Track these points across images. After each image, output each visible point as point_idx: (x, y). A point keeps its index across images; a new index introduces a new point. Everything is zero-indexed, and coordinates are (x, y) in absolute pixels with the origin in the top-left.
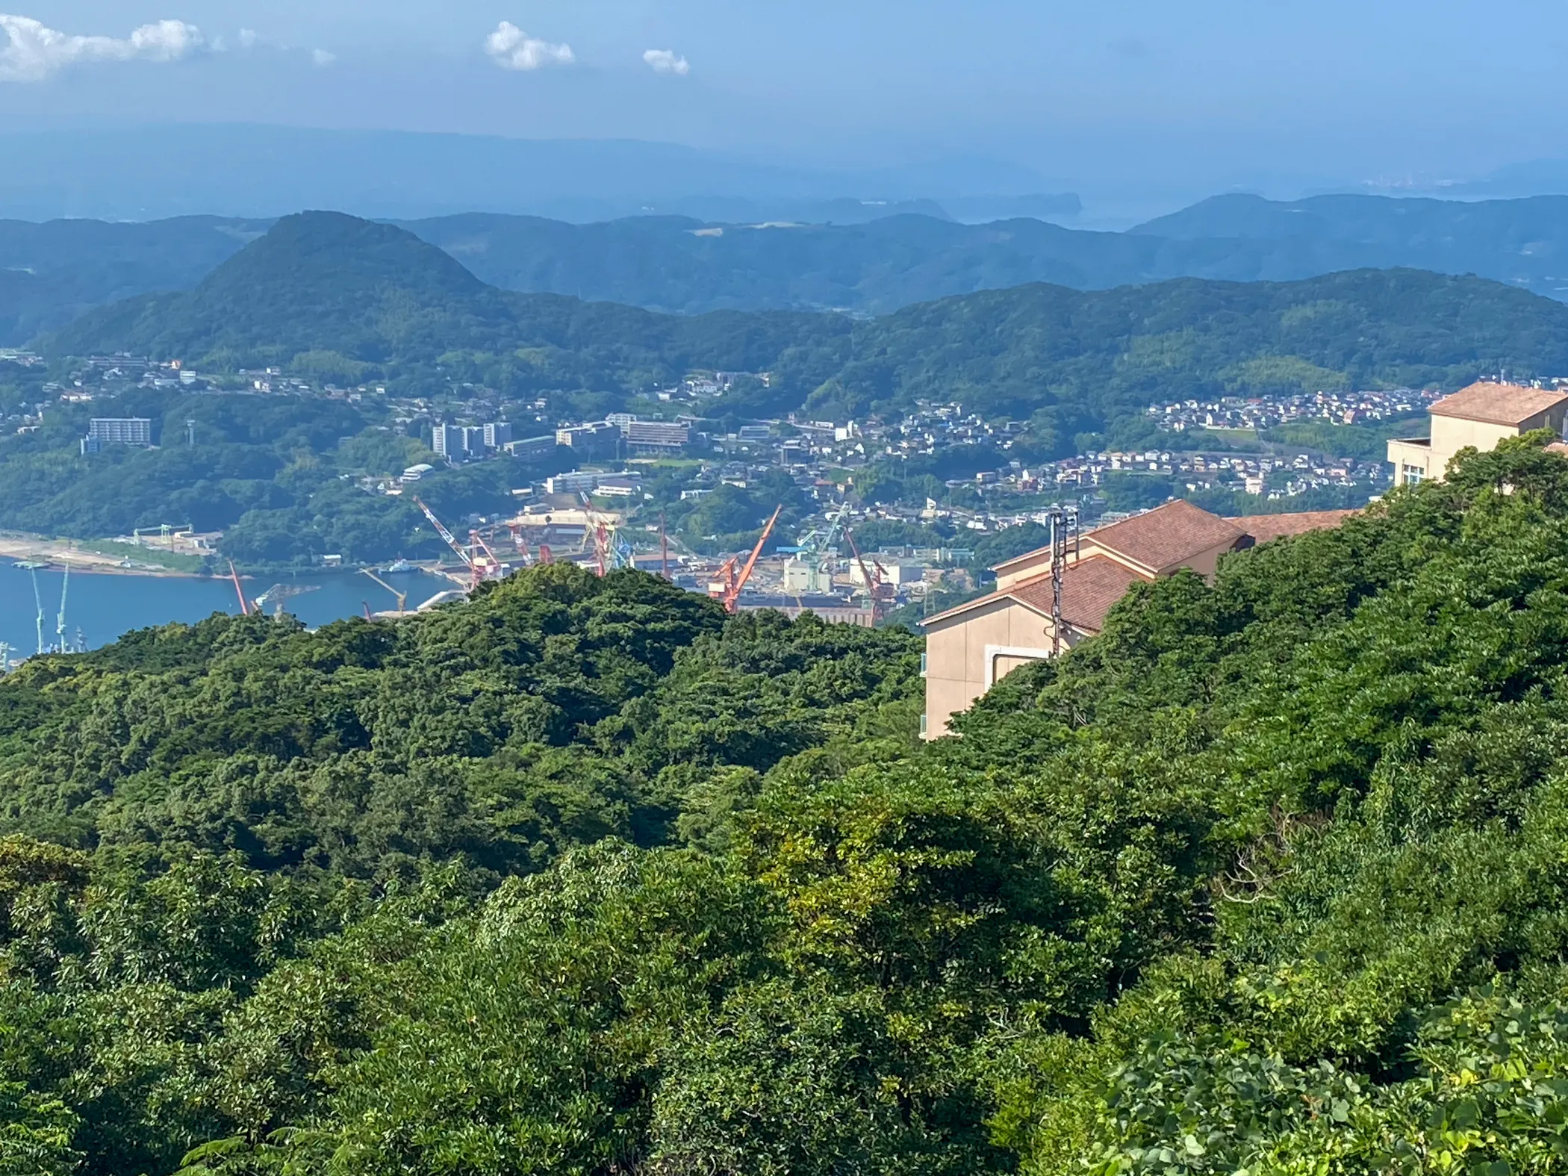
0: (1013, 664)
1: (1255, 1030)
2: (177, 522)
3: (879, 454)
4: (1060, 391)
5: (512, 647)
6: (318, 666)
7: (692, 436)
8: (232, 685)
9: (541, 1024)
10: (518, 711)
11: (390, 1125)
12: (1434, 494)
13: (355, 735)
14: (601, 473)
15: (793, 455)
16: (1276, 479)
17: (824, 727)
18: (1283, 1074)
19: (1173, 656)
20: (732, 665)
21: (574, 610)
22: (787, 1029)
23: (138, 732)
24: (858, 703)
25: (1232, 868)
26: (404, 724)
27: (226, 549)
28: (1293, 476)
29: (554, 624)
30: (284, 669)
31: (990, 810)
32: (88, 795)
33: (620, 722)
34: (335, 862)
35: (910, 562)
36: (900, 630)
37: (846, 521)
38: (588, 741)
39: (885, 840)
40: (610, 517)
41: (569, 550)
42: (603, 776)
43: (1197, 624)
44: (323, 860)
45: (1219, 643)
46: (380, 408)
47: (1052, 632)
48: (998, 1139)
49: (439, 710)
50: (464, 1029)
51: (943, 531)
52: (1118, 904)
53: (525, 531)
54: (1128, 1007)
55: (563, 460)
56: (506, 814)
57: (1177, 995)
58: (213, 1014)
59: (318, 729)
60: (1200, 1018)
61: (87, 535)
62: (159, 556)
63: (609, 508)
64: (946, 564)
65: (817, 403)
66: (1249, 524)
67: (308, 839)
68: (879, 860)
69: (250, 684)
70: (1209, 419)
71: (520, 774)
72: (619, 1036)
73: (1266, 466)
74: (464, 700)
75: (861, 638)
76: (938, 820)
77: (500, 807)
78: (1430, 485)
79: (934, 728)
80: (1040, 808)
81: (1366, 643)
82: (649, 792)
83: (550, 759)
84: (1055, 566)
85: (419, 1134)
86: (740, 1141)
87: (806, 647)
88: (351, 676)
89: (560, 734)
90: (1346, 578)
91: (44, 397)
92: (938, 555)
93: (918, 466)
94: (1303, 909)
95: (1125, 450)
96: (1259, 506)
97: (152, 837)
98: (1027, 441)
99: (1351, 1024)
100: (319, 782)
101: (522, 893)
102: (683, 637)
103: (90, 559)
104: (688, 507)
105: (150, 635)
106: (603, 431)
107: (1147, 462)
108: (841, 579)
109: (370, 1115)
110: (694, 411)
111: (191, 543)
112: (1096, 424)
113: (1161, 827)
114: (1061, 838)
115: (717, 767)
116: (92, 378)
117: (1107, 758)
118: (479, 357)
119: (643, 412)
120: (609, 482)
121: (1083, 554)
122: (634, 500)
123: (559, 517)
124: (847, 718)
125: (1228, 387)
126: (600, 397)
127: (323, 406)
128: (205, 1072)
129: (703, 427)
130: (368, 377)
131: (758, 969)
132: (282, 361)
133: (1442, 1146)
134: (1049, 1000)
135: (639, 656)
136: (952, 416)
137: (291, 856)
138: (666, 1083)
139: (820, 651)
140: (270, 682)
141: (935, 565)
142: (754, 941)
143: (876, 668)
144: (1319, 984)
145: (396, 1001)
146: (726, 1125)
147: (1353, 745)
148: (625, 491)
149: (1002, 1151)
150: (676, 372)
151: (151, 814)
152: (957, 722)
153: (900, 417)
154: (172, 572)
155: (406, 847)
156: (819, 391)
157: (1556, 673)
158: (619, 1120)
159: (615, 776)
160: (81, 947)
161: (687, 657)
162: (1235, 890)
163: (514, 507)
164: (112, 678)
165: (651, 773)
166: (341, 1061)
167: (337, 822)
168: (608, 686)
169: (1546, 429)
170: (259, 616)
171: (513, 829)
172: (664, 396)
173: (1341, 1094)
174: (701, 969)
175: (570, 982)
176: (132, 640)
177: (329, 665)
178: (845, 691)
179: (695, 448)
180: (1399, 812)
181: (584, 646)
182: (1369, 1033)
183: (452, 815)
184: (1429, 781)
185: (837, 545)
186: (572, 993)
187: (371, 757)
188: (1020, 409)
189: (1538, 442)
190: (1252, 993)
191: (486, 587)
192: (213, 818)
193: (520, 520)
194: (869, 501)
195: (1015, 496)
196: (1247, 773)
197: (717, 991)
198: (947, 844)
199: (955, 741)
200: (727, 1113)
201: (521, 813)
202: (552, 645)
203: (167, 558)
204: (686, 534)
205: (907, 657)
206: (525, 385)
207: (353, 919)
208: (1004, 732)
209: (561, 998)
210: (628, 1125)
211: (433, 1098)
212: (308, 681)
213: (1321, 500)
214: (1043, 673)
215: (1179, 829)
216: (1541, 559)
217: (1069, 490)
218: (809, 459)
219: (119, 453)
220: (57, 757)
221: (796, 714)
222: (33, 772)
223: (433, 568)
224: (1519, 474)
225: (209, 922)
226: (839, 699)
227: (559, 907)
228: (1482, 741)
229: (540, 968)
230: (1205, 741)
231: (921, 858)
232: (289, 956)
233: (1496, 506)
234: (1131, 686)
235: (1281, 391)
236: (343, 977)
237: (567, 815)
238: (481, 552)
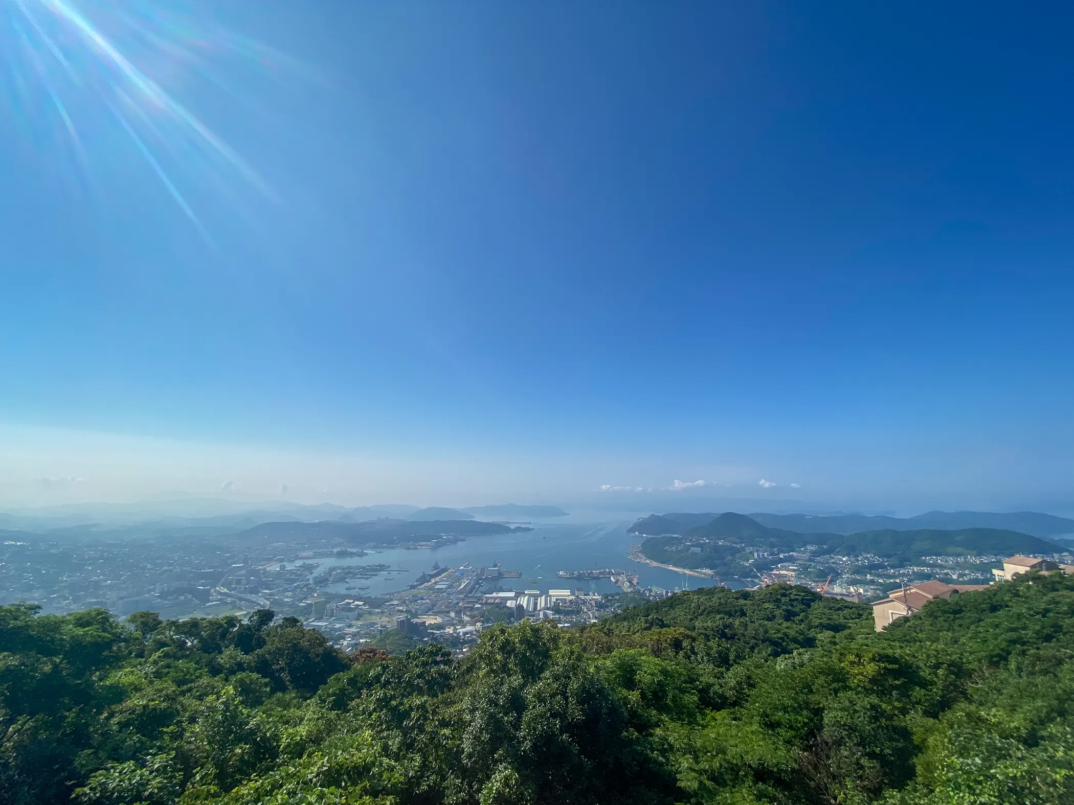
0: (897, 616)
1: (988, 726)
2: (707, 568)
3: (854, 564)
4: (898, 553)
5: (775, 599)
6: (735, 598)
7: (810, 558)
8: (719, 601)
9: (795, 692)
10: (777, 612)
11: (762, 708)
12: (1009, 583)
13: (743, 614)
14: (790, 564)
15: (833, 563)
16: (960, 575)
17: (849, 624)
18: (1000, 742)
19: (942, 619)
20: (825, 608)
21: (788, 592)
22: (855, 705)
23: (702, 608)
24: (857, 620)
25: (970, 677)
26: (753, 613)
27: (716, 573)
28: (966, 575)
29: (784, 595)
30: (729, 598)
31: (900, 655)
32: (693, 620)
33: (800, 618)
34: (741, 640)
35: (865, 588)
36: (865, 604)
37: (848, 578)
38: (793, 621)
39: (873, 659)
40: (793, 573)
41: (785, 579)
42: (798, 629)
43: (947, 611)
44: (739, 639)
45: (955, 617)
46: (744, 549)
47: (906, 609)
48: (916, 743)
49: (760, 611)
50: (776, 689)
51: (872, 582)
52: (940, 684)
53: (774, 574)
54: (949, 714)
55: (781, 561)
56: (777, 635)
57: (964, 714)
58: (722, 673)
59: (736, 611)
60: (971, 721)
61: (691, 569)
62: (703, 573)
63: (793, 571)
64: (874, 589)
65: (838, 552)
66: (957, 587)
67: (735, 635)
68: (872, 664)
69: (722, 601)
70: (939, 561)
71: (779, 627)
72: (813, 698)
73: (957, 572)
74: (765, 609)
75: (856, 606)
76: (887, 656)
77: (775, 633)
78: (1007, 581)
79: (878, 629)
80: (914, 656)
81: (1000, 623)
82: (809, 634)
83: (785, 624)
84: (904, 593)
85: (768, 711)
86: (847, 730)
87: (842, 606)
88: (742, 601)
89: (787, 619)
90: (988, 603)
91: (682, 543)
92: (872, 587)
93: (865, 567)
94: (995, 692)
95: (918, 566)
96: (956, 582)
97: (706, 629)
98: (892, 563)
99: (1018, 729)
100: (737, 623)
101: (786, 659)
102: (814, 601)
103: (691, 573)
104: (810, 572)
105: (702, 589)
106: (790, 555)
107: (924, 570)
108: (848, 590)
109: (757, 705)
110: (809, 552)
111: (709, 572)
112: (909, 560)
113: (949, 665)
114: (921, 665)
115: (824, 630)
116: (690, 541)
117: (930, 646)
118: (763, 540)
119: (798, 552)
120: (792, 566)
121: (912, 591)
122: (798, 570)
123: (782, 572)
124: (855, 623)
125: (943, 554)
126: (788, 549)
127: (733, 547)
128: (721, 686)
129: (812, 556)
130: (741, 543)
131: (846, 688)
132: (724, 539)
133: (1056, 773)
134: (924, 706)
135: (803, 604)
136: (871, 557)
137: (732, 637)
138: (826, 712)
139: (846, 607)
140: (726, 601)
141: (872, 589)
142: (844, 681)
143: (861, 612)
144: (1005, 716)
145: (760, 678)
146: (842, 725)
147: (1002, 650)
148: (796, 568)
149: (917, 746)
150: (804, 545)
151: (705, 625)
152: (885, 628)
153: (858, 556)
154: (706, 577)
155: (756, 639)
156: (838, 550)
157: (1059, 635)
158: (815, 719)
159: (800, 630)
160: (696, 654)
161: (814, 605)
162: (972, 683)
163: (772, 570)
164: (696, 597)
165: (809, 630)
166: (749, 690)
167: (741, 632)
168: (797, 610)
169: (1038, 569)
170: (723, 587)
171: (778, 638)
172: (802, 549)
173: (1018, 749)
174: (831, 685)
175: (799, 682)
176: (699, 589)
177: (737, 599)
178: (854, 617)
179: (810, 560)
180: (1019, 669)
181: (790, 600)
182: (1023, 732)
183: (765, 633)
184: (1026, 662)
185: (847, 583)
186: (801, 685)
187: (747, 619)
188: (889, 556)
189: (1037, 572)
190: (986, 716)
191: (768, 586)
192: (717, 627)
193: (774, 572)
194: (853, 574)
195: (890, 575)
196: (971, 653)
197: (836, 691)
198: (890, 663)
199: (885, 633)
200: (842, 723)
201: (780, 635)
202: (783, 599)
203: (705, 574)
204: (810, 578)
205: (868, 611)
206: (772, 546)
207: (749, 657)
208: (898, 633)
209: (798, 686)
210: (817, 720)
211: (771, 704)
212: (733, 601)
213: (975, 582)
214: (906, 619)
215: (954, 666)
216: (1048, 605)
217: (904, 575)
218: (837, 564)
219: (696, 554)
220: (687, 611)
221: (842, 621)
222: (683, 613)
223: (757, 581)
224: (1033, 579)
225: (720, 653)
226: (852, 619)
227: (794, 663)
228: (1041, 652)
229: (793, 678)
230: (956, 642)
231: (883, 665)
232: (737, 663)
233: (1029, 587)
234: (931, 625)
235: (959, 555)
236: (748, 670)
237: (791, 637)
238: (766, 578)
